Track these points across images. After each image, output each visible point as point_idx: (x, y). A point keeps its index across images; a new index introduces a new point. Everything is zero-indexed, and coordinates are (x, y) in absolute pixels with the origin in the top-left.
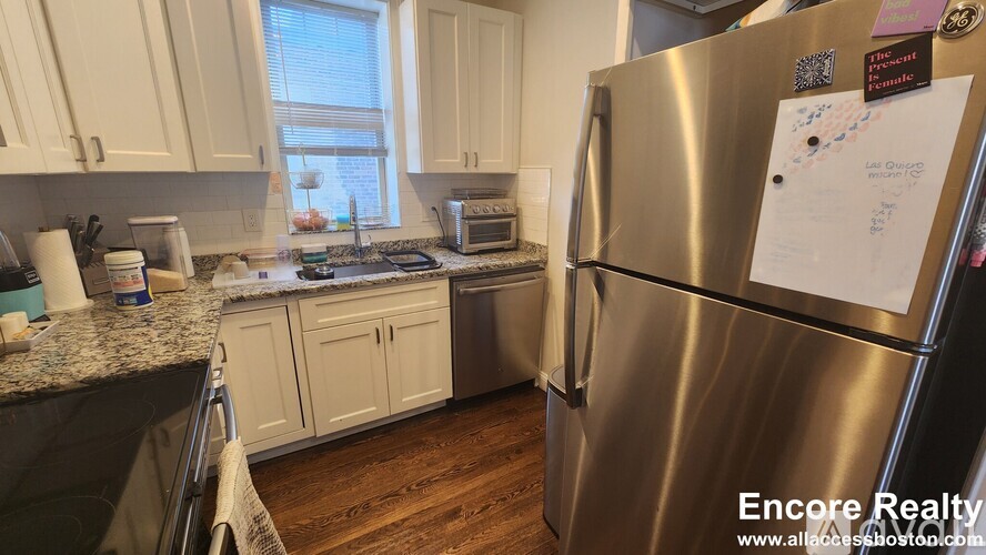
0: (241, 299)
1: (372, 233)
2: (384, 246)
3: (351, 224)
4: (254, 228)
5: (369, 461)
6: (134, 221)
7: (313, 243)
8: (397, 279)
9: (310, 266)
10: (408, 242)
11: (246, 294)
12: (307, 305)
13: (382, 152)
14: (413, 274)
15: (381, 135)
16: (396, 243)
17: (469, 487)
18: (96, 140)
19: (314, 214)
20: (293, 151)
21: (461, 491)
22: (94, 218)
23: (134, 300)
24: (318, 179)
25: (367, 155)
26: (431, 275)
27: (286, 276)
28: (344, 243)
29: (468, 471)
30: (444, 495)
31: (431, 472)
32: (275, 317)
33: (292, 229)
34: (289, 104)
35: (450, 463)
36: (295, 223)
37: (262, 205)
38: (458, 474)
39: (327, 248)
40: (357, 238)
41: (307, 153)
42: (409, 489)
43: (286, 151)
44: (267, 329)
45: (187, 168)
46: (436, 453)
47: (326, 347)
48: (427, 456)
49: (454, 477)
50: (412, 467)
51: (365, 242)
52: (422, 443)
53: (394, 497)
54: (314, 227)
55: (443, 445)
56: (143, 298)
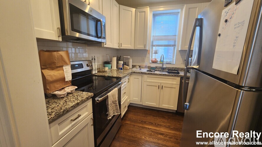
0: (135, 72)
1: (167, 65)
2: (170, 68)
3: (162, 62)
4: (143, 61)
5: (151, 115)
6: (124, 57)
7: (154, 65)
8: (166, 75)
9: (151, 69)
10: (176, 68)
11: (135, 71)
12: (146, 76)
13: (174, 45)
14: (170, 74)
15: (175, 41)
16: (173, 68)
17: (170, 131)
18: (121, 43)
19: (156, 59)
20: (154, 46)
21: (167, 131)
22: (121, 56)
23: (120, 69)
24: (158, 52)
25: (170, 46)
26: (175, 75)
27: (145, 70)
28: (160, 66)
29: (172, 128)
30: (163, 130)
31: (162, 124)
32: (139, 77)
33: (151, 62)
34: (156, 36)
35: (168, 124)
36: (151, 61)
37: (146, 57)
38: (169, 128)
39: (156, 67)
40: (163, 65)
41: (157, 46)
42: (155, 124)
43: (153, 46)
44: (138, 79)
45: (133, 48)
46: (166, 121)
47: (148, 86)
48: (164, 120)
49: (167, 127)
50: (159, 121)
51: (164, 66)
52: (164, 117)
53: (151, 124)
54: (155, 62)
55: (169, 120)
56: (121, 69)
